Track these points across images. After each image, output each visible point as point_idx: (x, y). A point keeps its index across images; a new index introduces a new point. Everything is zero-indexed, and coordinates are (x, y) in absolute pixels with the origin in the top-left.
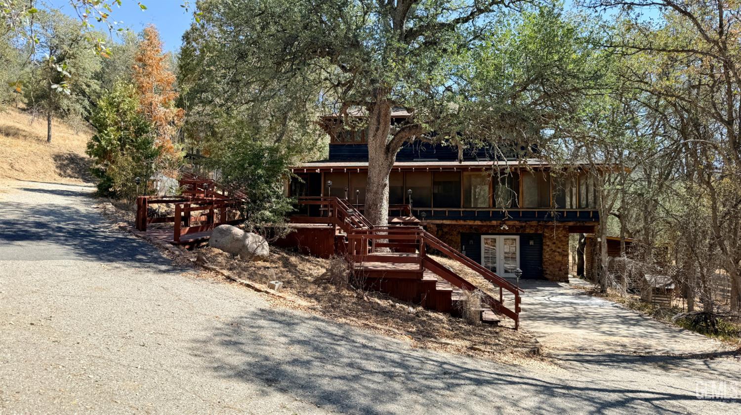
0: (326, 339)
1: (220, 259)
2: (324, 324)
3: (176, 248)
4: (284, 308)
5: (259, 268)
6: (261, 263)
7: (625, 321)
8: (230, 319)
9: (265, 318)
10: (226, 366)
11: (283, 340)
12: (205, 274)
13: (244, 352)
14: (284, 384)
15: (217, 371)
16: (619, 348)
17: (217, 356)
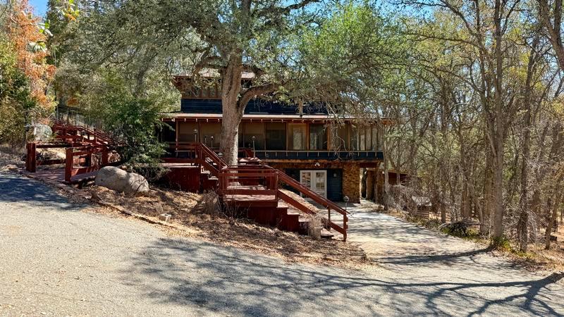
0: (223, 261)
1: (108, 196)
2: (215, 248)
3: (69, 187)
4: (178, 236)
5: (143, 203)
6: (143, 199)
7: (409, 231)
8: (140, 249)
9: (167, 246)
10: (159, 292)
11: (190, 264)
12: (102, 210)
13: (166, 278)
14: (211, 303)
15: (152, 297)
16: (414, 251)
17: (146, 283)
